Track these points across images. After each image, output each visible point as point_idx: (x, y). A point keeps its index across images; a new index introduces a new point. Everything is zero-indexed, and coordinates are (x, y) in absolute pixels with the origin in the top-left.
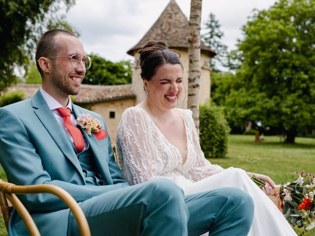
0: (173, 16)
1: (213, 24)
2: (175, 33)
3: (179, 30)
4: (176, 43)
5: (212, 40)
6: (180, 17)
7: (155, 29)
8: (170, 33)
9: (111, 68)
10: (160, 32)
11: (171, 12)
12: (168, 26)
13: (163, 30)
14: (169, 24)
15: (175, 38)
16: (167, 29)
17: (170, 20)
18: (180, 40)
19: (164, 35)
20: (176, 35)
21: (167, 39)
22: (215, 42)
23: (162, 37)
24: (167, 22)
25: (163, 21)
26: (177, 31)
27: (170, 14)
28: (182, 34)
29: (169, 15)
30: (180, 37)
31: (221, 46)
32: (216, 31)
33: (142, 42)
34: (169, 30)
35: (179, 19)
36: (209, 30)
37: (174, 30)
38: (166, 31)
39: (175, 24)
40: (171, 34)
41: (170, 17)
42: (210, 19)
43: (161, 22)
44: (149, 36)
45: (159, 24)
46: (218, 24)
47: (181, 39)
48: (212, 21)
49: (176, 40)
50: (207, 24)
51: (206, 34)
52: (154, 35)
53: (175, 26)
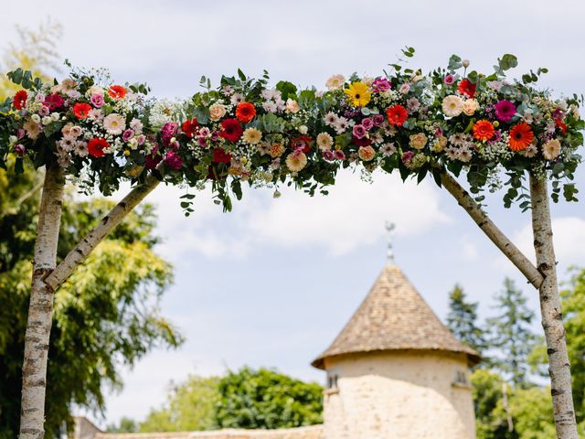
0: (392, 292)
1: (513, 298)
2: (396, 323)
3: (403, 317)
4: (399, 340)
5: (515, 328)
6: (405, 293)
7: (360, 319)
8: (387, 322)
9: (302, 393)
10: (367, 322)
11: (388, 285)
12: (383, 312)
13: (373, 318)
14: (385, 306)
15: (395, 333)
16: (382, 316)
17: (386, 300)
18: (405, 336)
19: (375, 329)
20: (397, 326)
21: (381, 336)
22: (520, 330)
23: (372, 332)
24: (380, 304)
25: (373, 302)
26: (399, 319)
27: (386, 288)
28: (410, 324)
29: (384, 290)
30: (406, 329)
31: (533, 338)
32: (520, 310)
33: (337, 344)
34: (386, 317)
35: (403, 296)
36: (506, 309)
37: (393, 318)
38: (379, 321)
39: (395, 305)
40: (387, 326)
41: (387, 295)
42: (505, 289)
43: (370, 304)
44: (349, 331)
45: (367, 309)
46: (522, 297)
47: (407, 333)
48: (510, 292)
49: (399, 337)
50: (501, 299)
51: (502, 317)
52: (357, 330)
53: (397, 310)
